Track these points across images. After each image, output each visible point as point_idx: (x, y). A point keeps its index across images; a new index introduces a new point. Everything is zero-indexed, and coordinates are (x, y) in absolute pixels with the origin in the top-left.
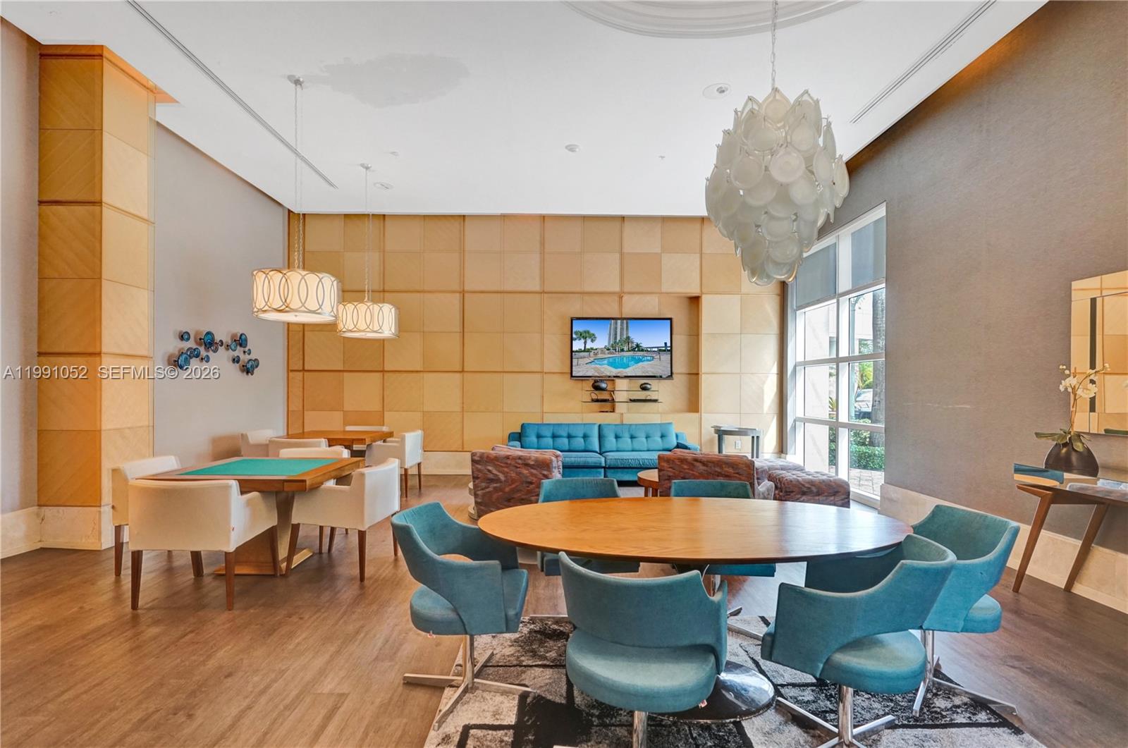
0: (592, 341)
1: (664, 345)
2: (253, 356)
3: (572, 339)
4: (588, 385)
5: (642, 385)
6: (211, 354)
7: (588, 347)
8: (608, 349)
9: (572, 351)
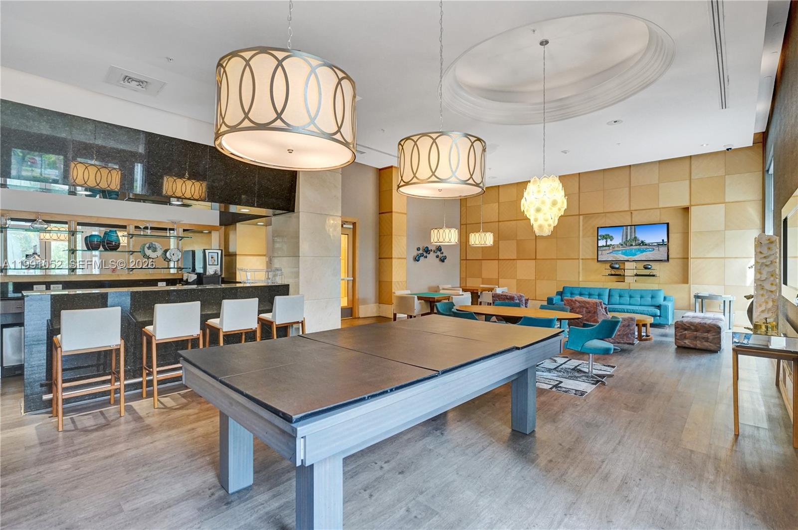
0: (611, 240)
1: (662, 241)
2: (444, 255)
3: (598, 240)
4: (608, 266)
5: (644, 266)
6: (428, 255)
7: (608, 244)
8: (622, 245)
9: (598, 247)
